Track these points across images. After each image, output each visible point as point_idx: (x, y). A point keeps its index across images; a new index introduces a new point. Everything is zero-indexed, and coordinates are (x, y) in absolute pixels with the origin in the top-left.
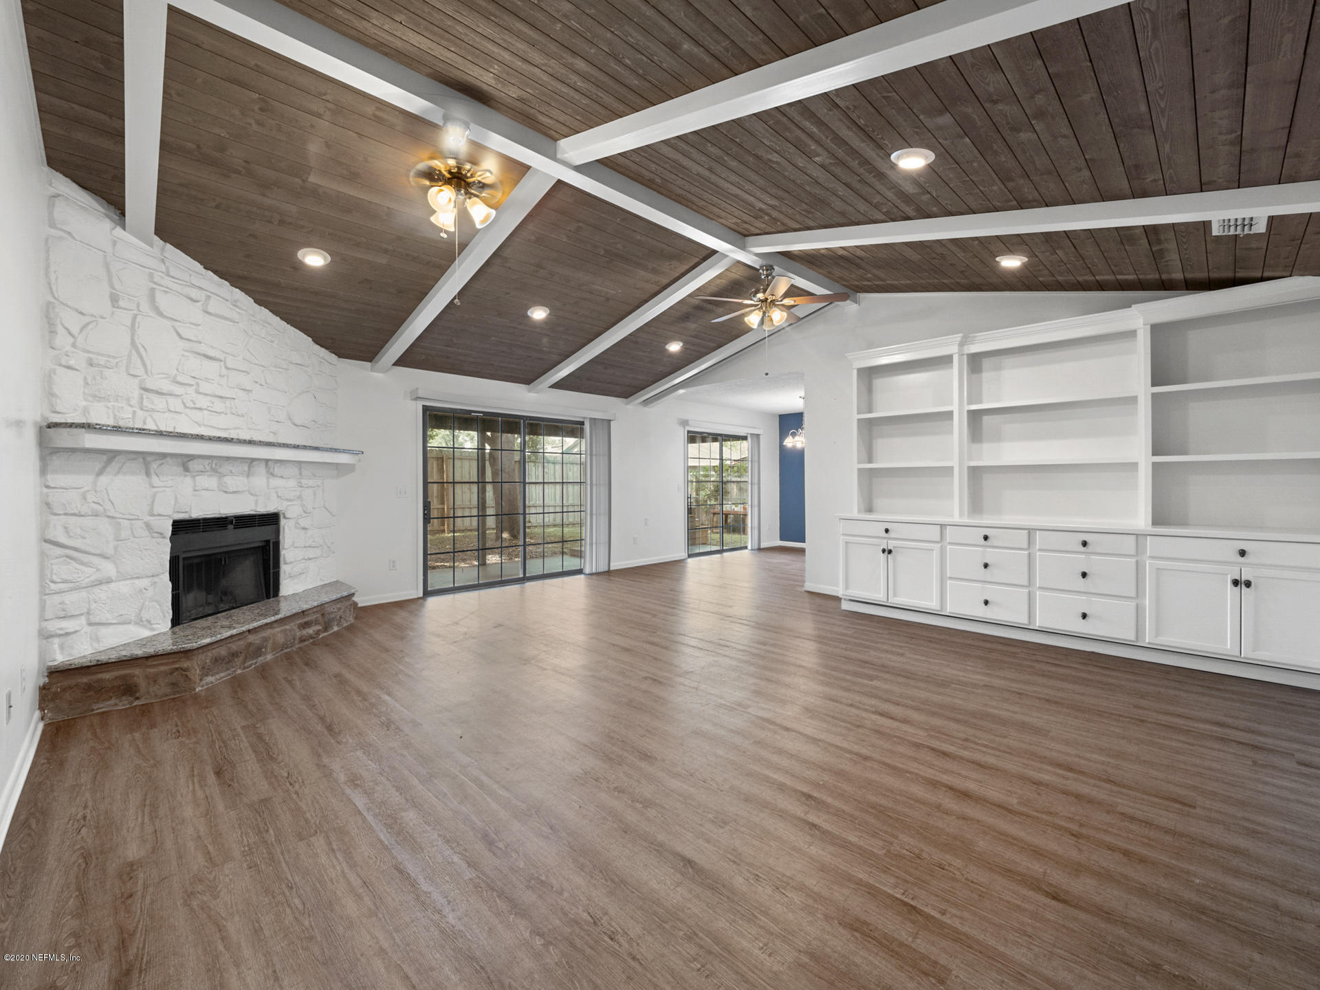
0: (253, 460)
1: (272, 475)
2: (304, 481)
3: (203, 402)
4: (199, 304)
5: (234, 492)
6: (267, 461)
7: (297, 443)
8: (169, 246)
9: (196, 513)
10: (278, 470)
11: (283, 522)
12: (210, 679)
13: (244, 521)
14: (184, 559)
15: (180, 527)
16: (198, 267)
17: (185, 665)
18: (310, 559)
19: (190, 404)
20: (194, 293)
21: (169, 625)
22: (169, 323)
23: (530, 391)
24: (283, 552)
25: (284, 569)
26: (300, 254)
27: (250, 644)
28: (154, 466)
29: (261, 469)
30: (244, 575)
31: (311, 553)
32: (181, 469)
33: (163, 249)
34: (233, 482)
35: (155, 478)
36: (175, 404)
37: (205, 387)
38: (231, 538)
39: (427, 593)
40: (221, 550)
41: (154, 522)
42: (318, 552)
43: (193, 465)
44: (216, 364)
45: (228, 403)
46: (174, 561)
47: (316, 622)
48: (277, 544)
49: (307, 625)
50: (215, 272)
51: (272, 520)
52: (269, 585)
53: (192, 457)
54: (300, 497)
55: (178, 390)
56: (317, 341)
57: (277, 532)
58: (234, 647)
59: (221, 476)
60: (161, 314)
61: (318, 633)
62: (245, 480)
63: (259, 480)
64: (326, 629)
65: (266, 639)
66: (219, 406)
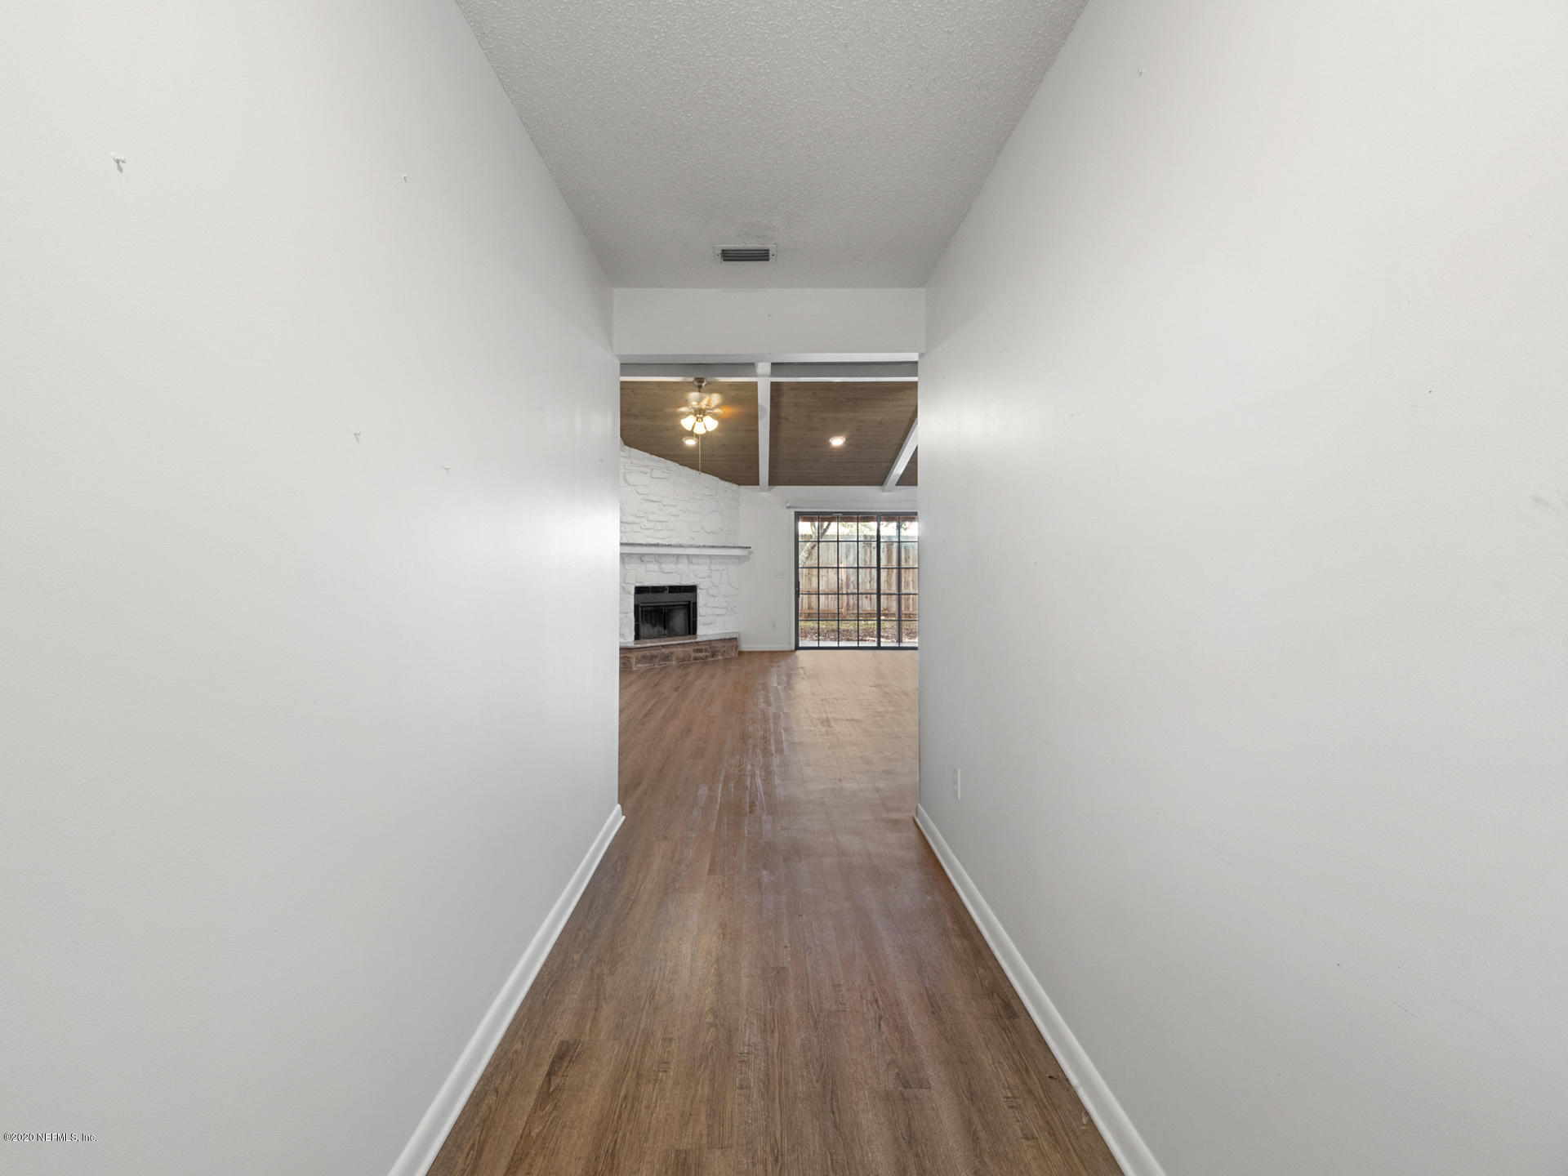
0: (679, 555)
1: (692, 563)
2: (712, 567)
3: (649, 525)
4: (648, 475)
5: (668, 573)
6: (688, 555)
7: (714, 545)
8: (633, 449)
9: (647, 584)
10: (694, 560)
11: (698, 591)
12: (640, 665)
13: (674, 589)
14: (642, 607)
15: (639, 590)
16: (647, 454)
17: (629, 655)
18: (718, 615)
19: (643, 527)
20: (644, 469)
21: (633, 638)
22: (633, 488)
23: (883, 491)
24: (698, 609)
25: (700, 619)
26: (684, 439)
27: (663, 653)
28: (626, 559)
29: (685, 560)
30: (678, 620)
31: (718, 611)
32: (639, 561)
33: (629, 452)
34: (667, 567)
35: (626, 565)
36: (636, 528)
37: (651, 517)
38: (667, 598)
39: (797, 648)
40: (663, 604)
41: (627, 587)
42: (724, 611)
43: (646, 559)
44: (657, 505)
45: (664, 524)
46: (636, 607)
47: (706, 651)
48: (695, 604)
49: (700, 651)
50: (656, 455)
51: (692, 589)
52: (691, 628)
53: (644, 555)
54: (710, 577)
55: (638, 520)
56: (723, 478)
57: (696, 597)
58: (654, 652)
59: (661, 564)
60: (630, 485)
61: (706, 657)
62: (674, 566)
63: (683, 566)
64: (713, 656)
65: (672, 653)
66: (659, 526)
